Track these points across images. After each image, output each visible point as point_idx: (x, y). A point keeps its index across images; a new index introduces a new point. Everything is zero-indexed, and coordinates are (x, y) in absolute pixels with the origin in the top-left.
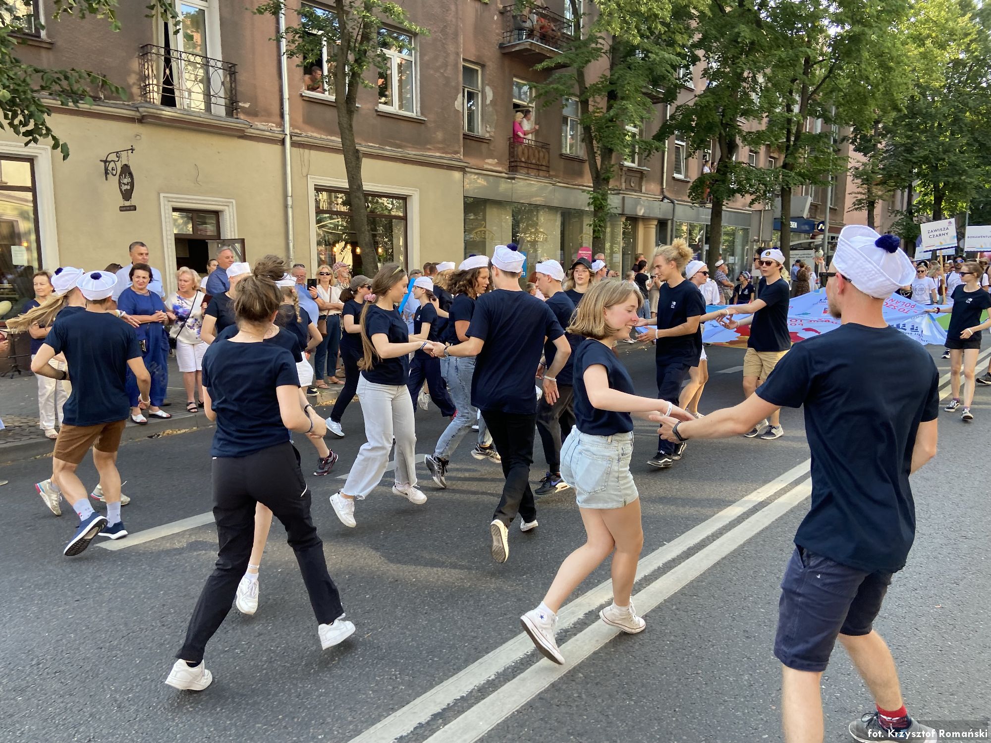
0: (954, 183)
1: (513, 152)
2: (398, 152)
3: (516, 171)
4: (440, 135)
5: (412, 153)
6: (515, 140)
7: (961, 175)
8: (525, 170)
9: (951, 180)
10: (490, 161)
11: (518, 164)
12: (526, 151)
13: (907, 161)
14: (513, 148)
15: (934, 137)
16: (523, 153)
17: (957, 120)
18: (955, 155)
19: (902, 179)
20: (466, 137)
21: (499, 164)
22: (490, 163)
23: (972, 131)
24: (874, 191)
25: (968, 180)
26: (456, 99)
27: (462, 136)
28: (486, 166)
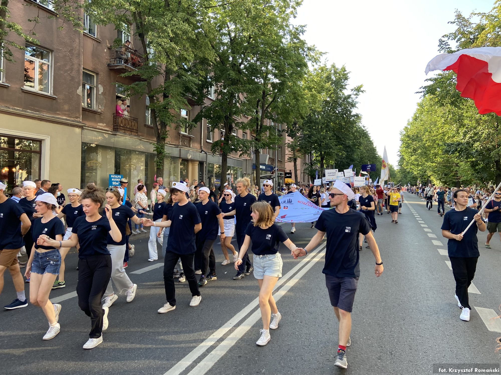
0: (328, 152)
1: (116, 121)
2: (37, 114)
3: (117, 131)
4: (66, 107)
5: (46, 115)
6: (117, 114)
7: (330, 149)
8: (123, 131)
9: (327, 151)
10: (101, 124)
11: (119, 127)
12: (124, 121)
13: (309, 142)
14: (116, 119)
15: (319, 132)
16: (122, 122)
17: (327, 126)
18: (327, 140)
19: (307, 149)
20: (84, 109)
21: (107, 126)
22: (101, 125)
23: (334, 131)
24: (296, 154)
25: (333, 151)
26: (78, 89)
27: (81, 109)
28: (98, 127)
